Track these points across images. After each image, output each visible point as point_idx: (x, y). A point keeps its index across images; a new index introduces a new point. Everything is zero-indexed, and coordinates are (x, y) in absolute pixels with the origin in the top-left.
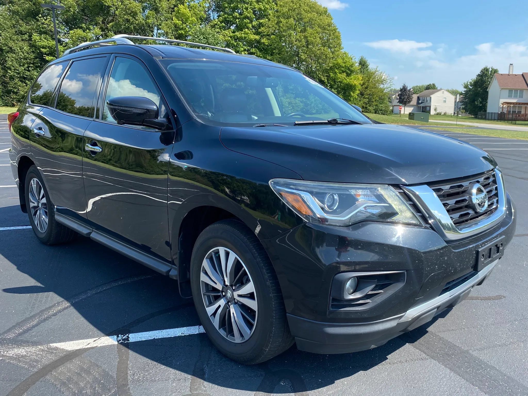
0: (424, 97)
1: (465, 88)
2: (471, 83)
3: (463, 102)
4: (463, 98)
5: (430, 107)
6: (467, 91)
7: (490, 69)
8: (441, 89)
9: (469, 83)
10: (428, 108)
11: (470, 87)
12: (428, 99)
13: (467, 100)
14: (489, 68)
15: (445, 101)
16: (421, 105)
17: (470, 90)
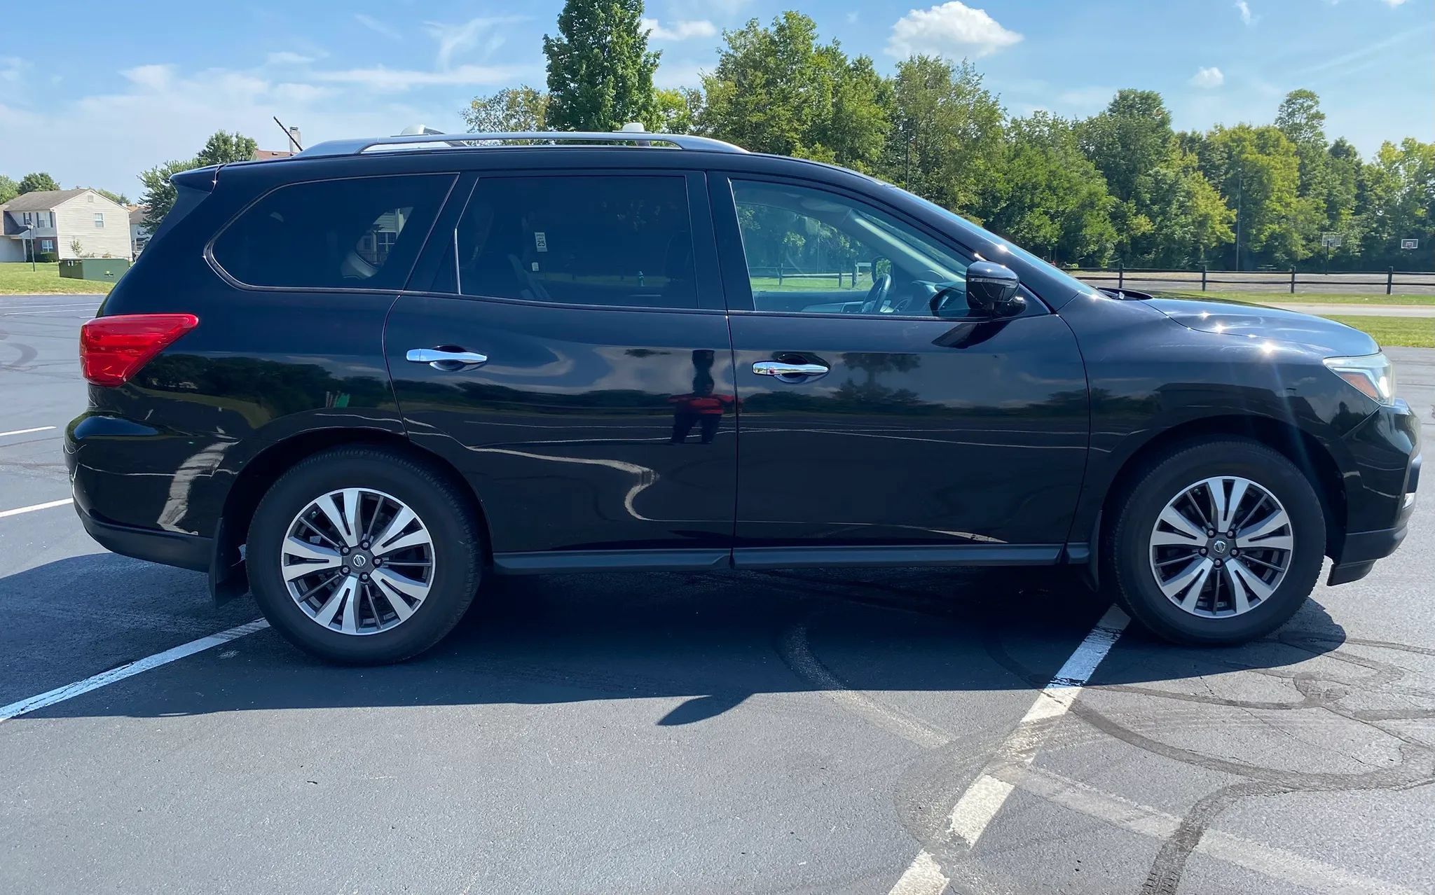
0: (27, 213)
1: (148, 186)
2: (164, 173)
3: (149, 223)
4: (148, 212)
5: (54, 240)
6: (156, 194)
7: (234, 140)
8: (78, 191)
9: (158, 174)
10: (48, 245)
11: (163, 183)
12: (44, 216)
13: (160, 218)
14: (231, 137)
15: (100, 224)
16: (23, 236)
17: (167, 193)
